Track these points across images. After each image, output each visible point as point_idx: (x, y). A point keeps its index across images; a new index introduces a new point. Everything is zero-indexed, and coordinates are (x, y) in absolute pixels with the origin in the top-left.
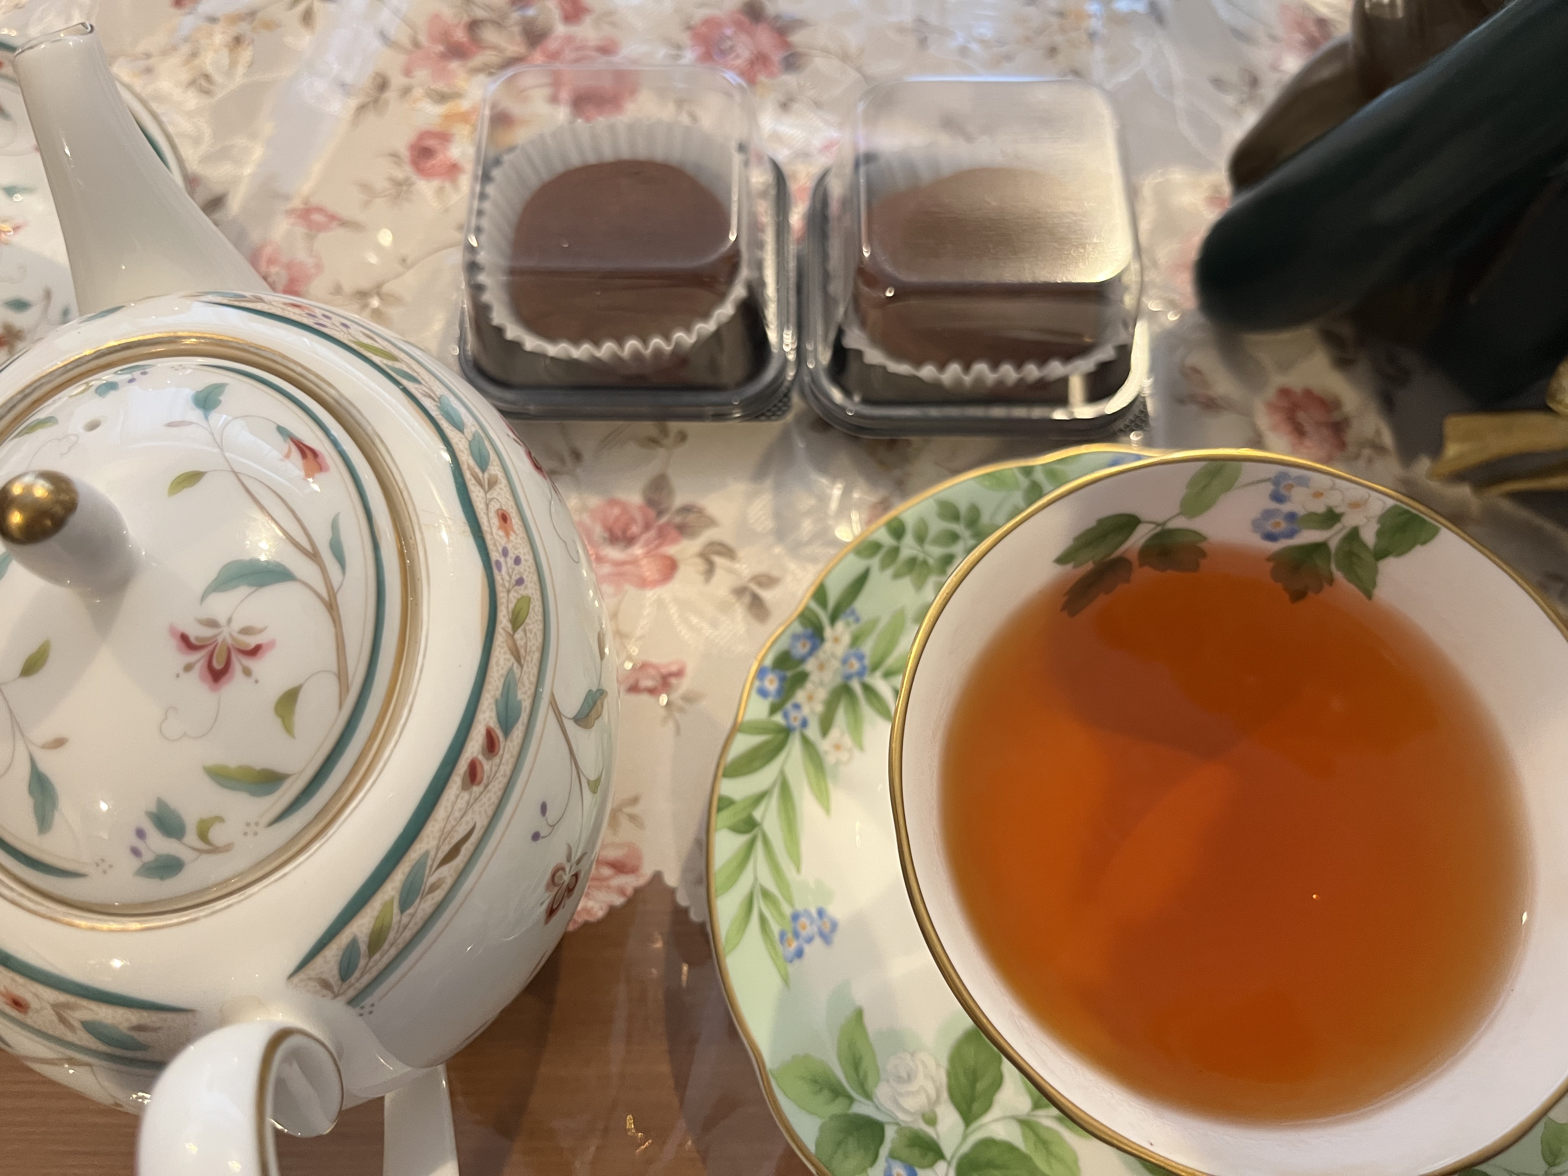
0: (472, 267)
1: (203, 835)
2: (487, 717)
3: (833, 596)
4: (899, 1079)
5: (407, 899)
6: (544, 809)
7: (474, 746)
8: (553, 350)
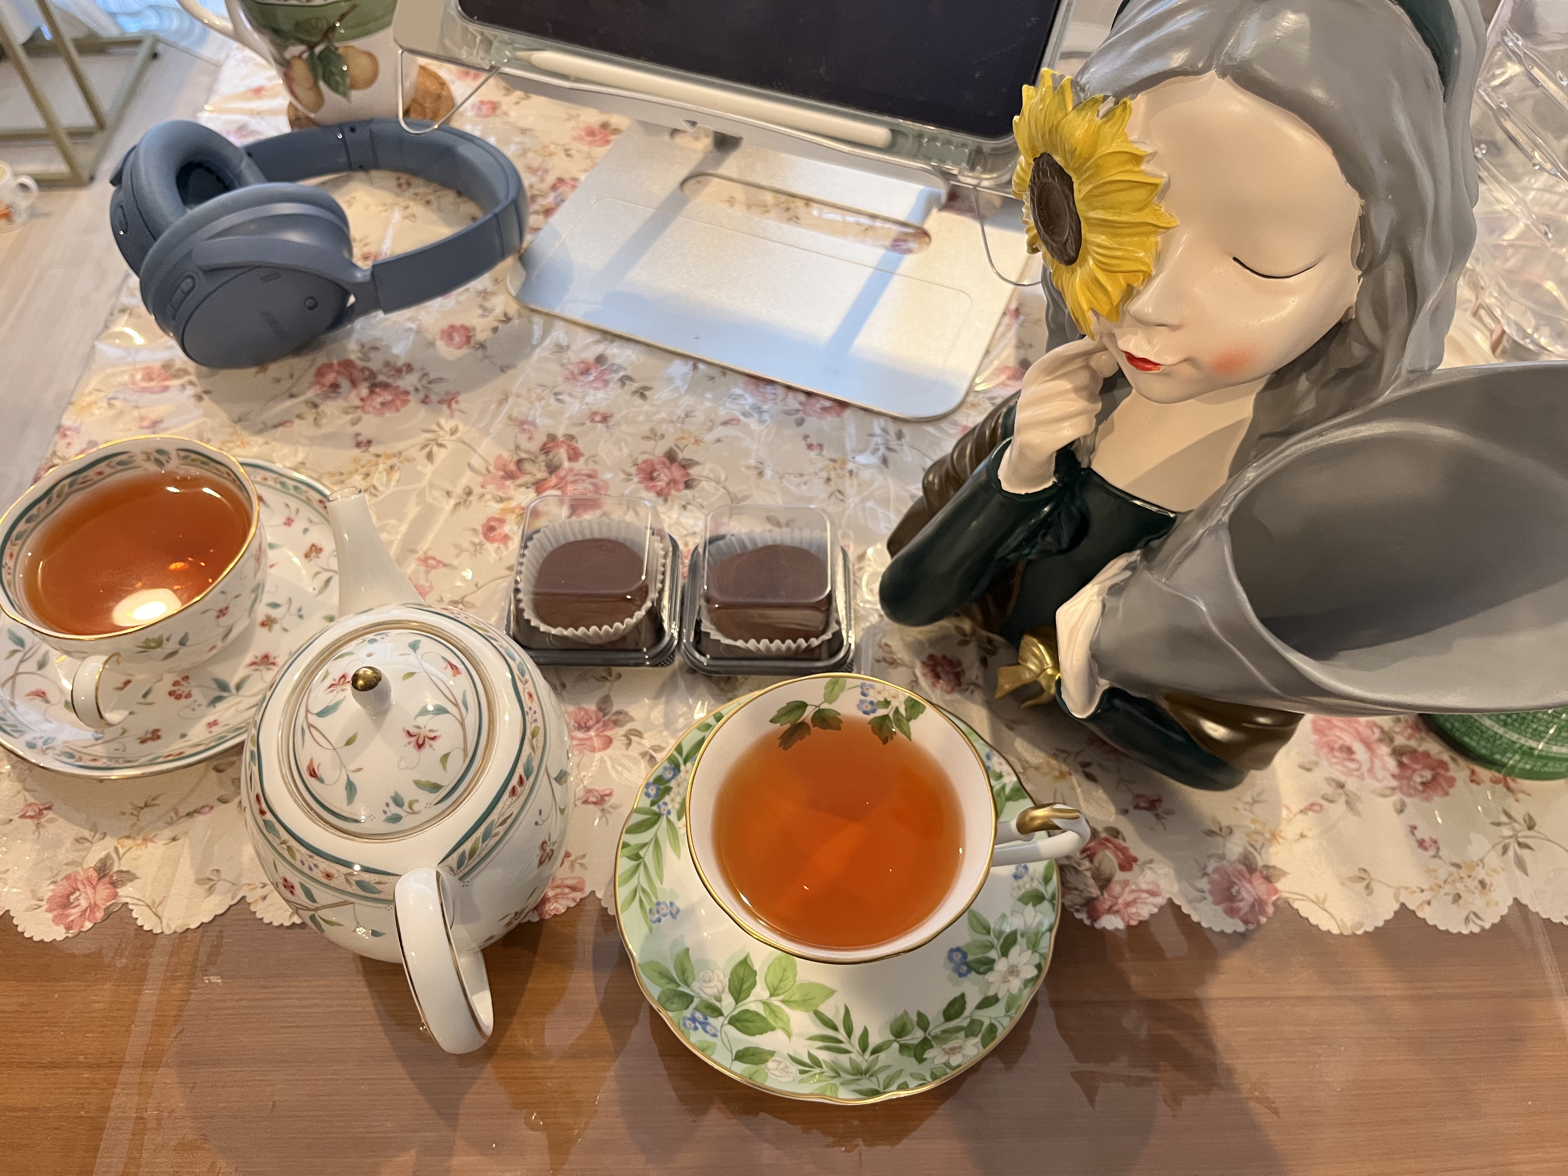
0: (517, 591)
1: (410, 807)
2: (520, 770)
3: (685, 751)
4: (705, 981)
5: (486, 837)
6: (540, 812)
7: (515, 781)
8: (553, 631)
